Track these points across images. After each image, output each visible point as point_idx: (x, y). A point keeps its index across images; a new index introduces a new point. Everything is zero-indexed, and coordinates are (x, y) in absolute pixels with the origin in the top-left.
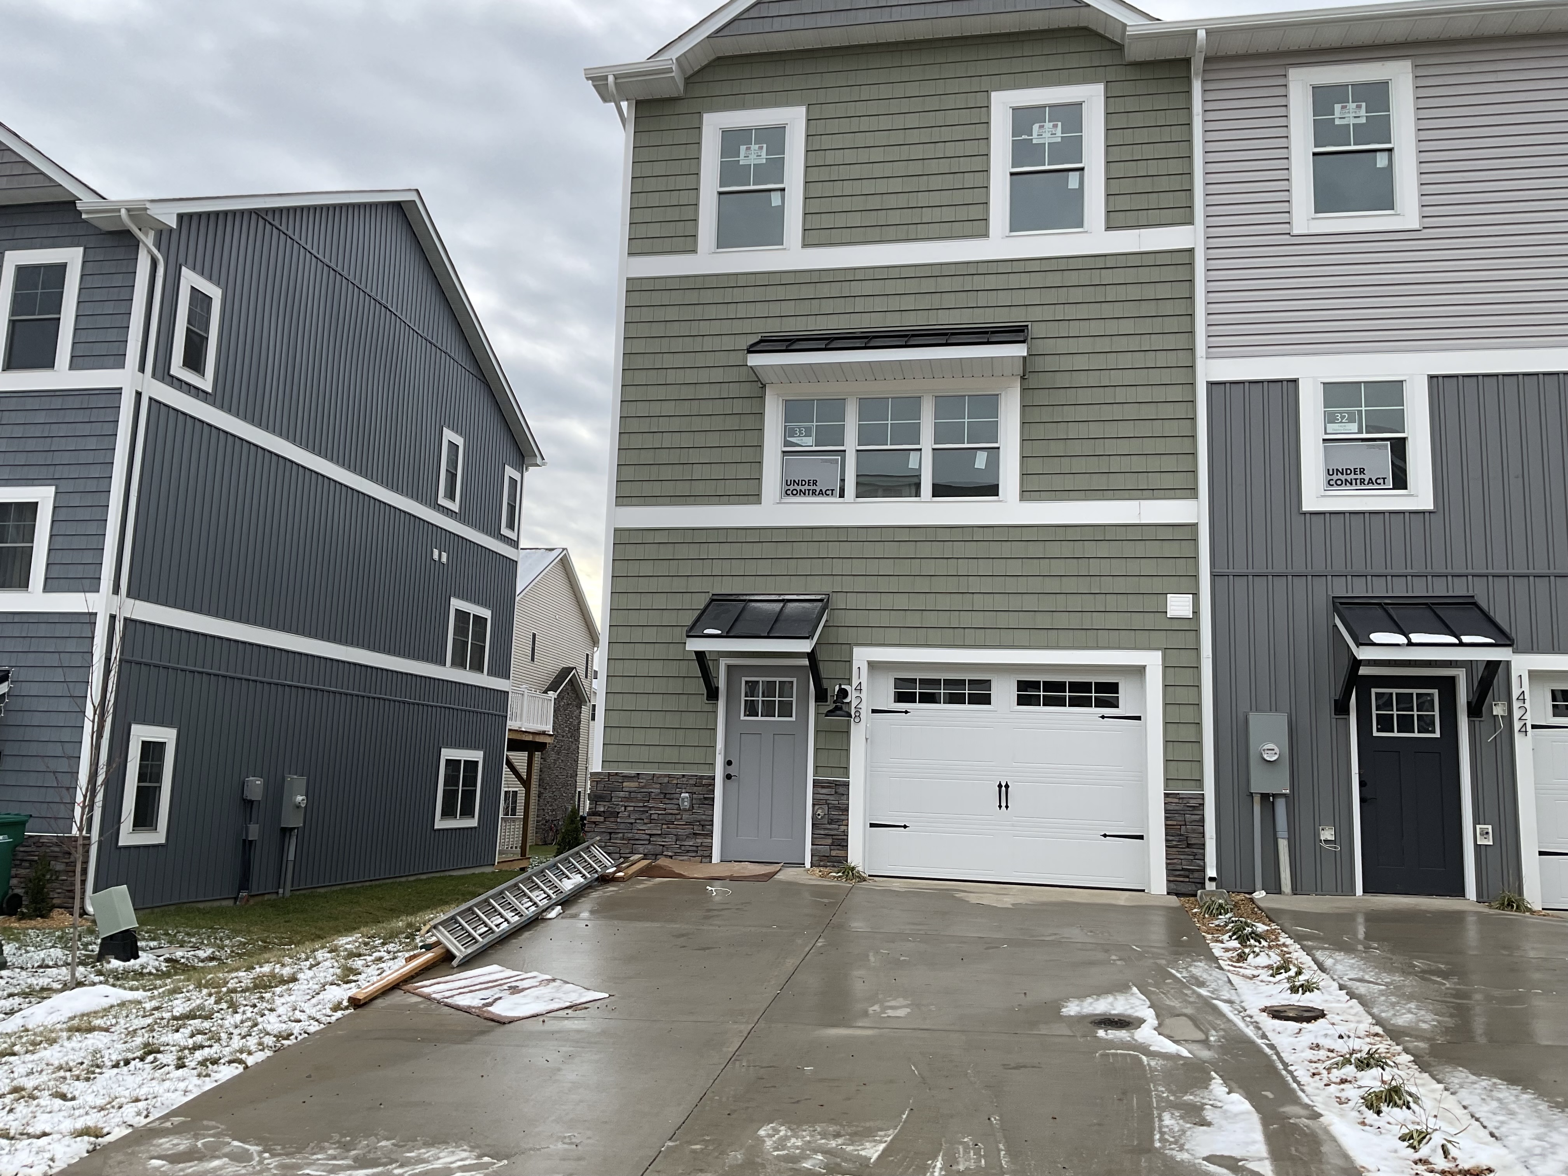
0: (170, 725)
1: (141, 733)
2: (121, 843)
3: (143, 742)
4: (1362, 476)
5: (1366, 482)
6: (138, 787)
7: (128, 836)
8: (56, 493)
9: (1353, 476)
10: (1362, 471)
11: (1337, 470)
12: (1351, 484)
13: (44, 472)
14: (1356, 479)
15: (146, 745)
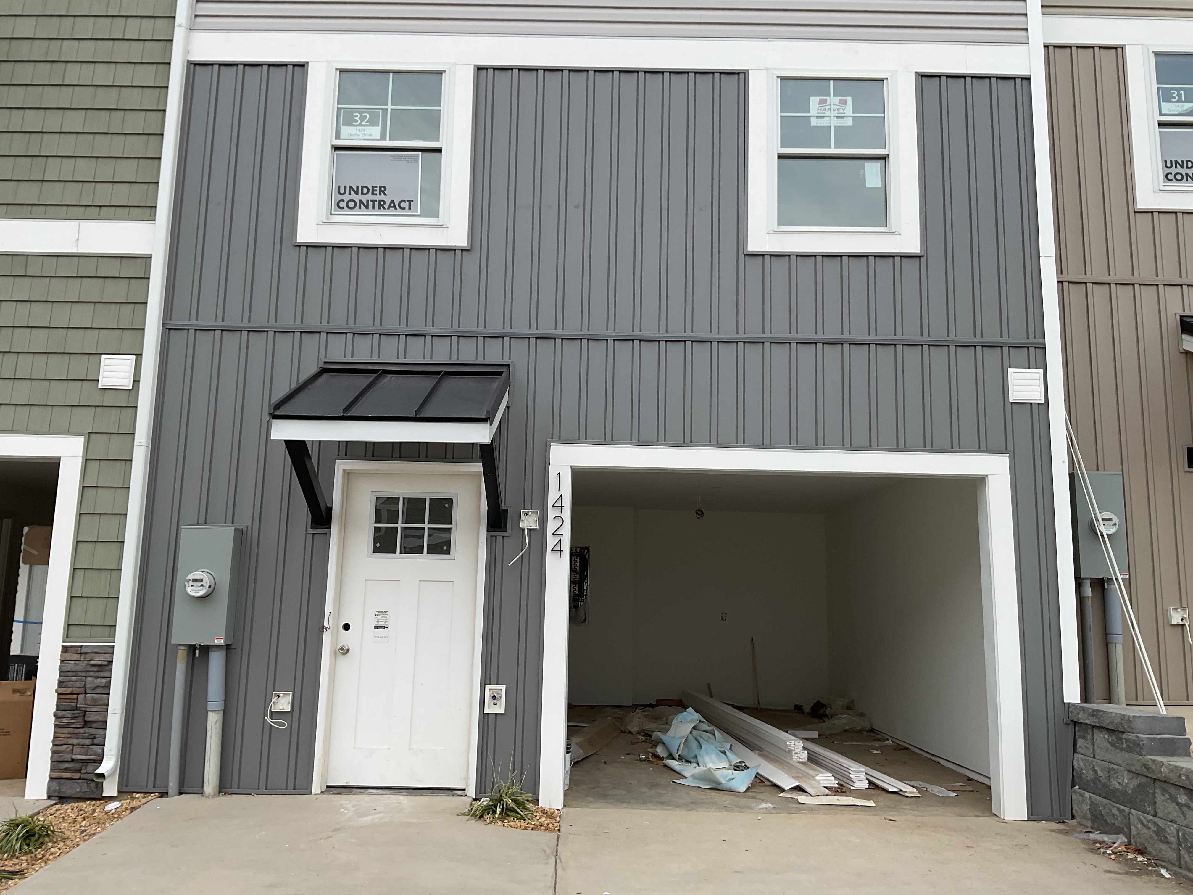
4: (382, 197)
5: (386, 206)
9: (370, 197)
10: (383, 190)
11: (351, 187)
12: (367, 207)
14: (374, 201)
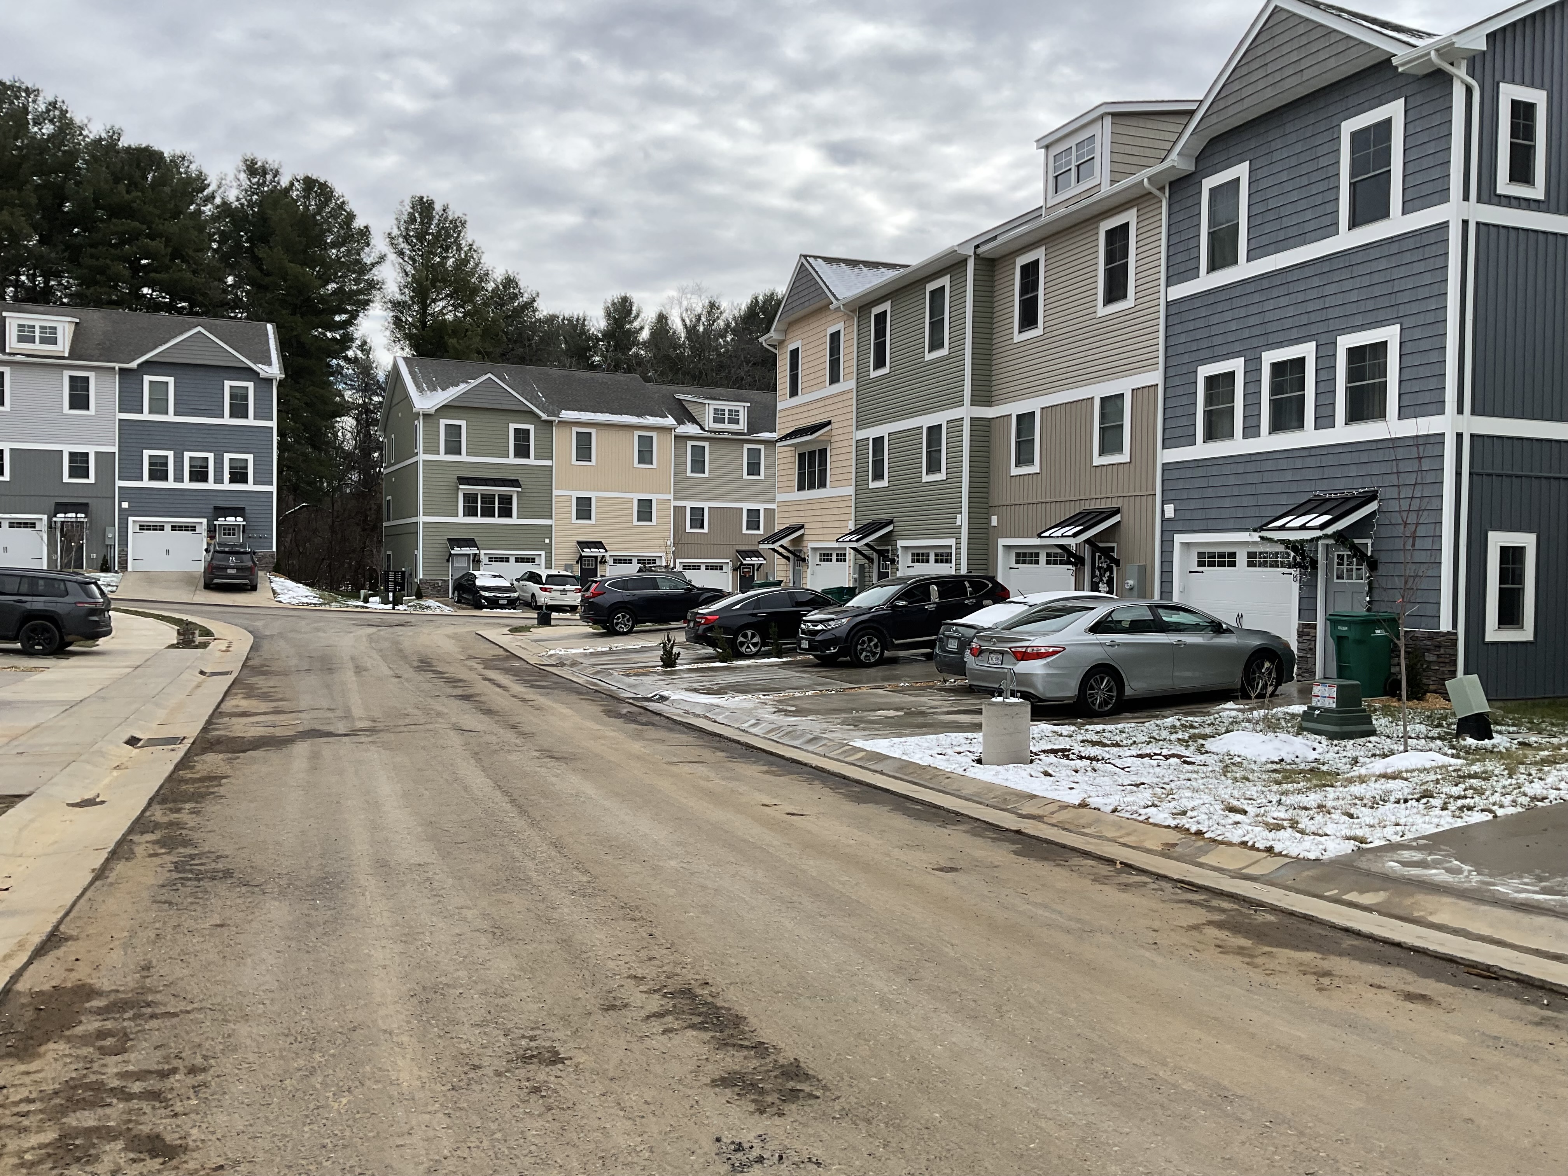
0: (1529, 530)
1: (1497, 540)
2: (1488, 639)
3: (1502, 548)
6: (1500, 589)
7: (1493, 633)
8: (1401, 330)
13: (1391, 313)
15: (1504, 550)
